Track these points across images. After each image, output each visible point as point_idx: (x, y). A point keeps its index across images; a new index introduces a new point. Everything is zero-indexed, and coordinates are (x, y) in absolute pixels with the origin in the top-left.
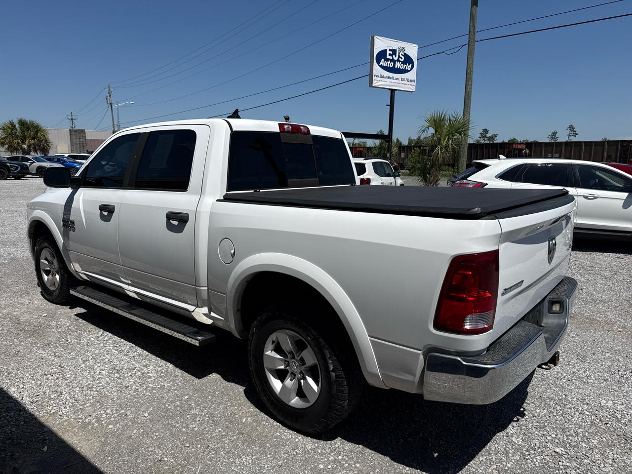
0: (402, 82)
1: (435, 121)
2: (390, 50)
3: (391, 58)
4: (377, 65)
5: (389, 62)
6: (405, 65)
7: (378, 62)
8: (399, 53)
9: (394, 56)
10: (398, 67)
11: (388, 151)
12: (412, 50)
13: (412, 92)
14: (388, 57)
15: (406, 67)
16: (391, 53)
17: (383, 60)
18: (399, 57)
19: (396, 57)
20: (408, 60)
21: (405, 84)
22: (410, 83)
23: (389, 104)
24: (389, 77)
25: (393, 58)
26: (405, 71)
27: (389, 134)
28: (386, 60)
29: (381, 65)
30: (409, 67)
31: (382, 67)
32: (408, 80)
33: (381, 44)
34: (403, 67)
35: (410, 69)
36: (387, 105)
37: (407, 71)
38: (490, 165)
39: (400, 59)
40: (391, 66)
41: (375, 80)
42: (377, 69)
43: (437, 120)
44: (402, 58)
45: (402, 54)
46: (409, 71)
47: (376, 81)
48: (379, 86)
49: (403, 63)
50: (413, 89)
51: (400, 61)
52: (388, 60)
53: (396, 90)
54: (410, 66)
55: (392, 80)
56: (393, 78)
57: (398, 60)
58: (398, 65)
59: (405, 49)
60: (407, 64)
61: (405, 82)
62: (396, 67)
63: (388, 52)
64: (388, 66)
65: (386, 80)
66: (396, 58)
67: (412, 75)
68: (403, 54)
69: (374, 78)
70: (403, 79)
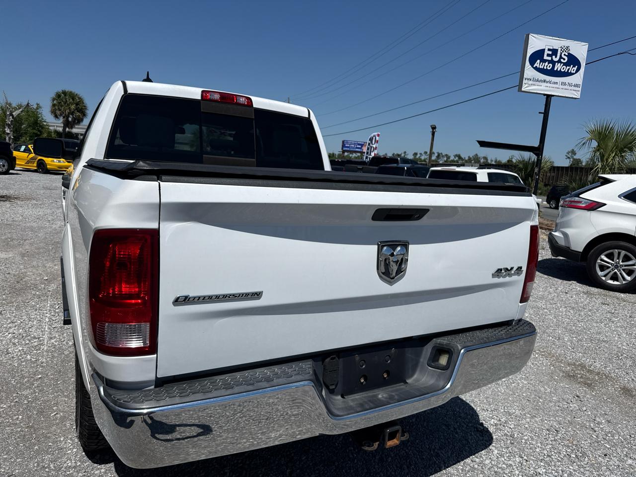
0: (562, 87)
1: (600, 133)
2: (549, 50)
3: (549, 58)
4: (530, 66)
5: (547, 64)
6: (568, 68)
7: (532, 63)
8: (561, 53)
9: (554, 57)
10: (559, 70)
11: (537, 166)
12: (580, 50)
13: (576, 98)
14: (546, 57)
15: (569, 69)
16: (550, 53)
17: (538, 61)
18: (561, 57)
19: (556, 57)
20: (573, 61)
21: (566, 89)
22: (573, 88)
23: (543, 112)
24: (545, 81)
25: (552, 58)
26: (568, 74)
27: (539, 145)
28: (543, 61)
29: (536, 67)
30: (573, 69)
31: (537, 69)
32: (570, 85)
33: (537, 42)
34: (565, 69)
35: (574, 72)
36: (540, 113)
37: (571, 74)
38: (615, 181)
39: (562, 60)
40: (548, 68)
41: (525, 84)
42: (529, 71)
43: (602, 132)
44: (564, 59)
45: (565, 55)
46: (573, 74)
47: (527, 85)
48: (530, 91)
49: (566, 64)
50: (577, 95)
51: (561, 63)
52: (545, 61)
53: (553, 96)
54: (575, 69)
55: (548, 85)
56: (550, 82)
57: (559, 61)
58: (558, 67)
59: (570, 48)
60: (572, 66)
61: (566, 87)
62: (555, 69)
63: (546, 52)
64: (545, 68)
65: (540, 84)
66: (555, 59)
67: (578, 78)
68: (567, 54)
69: (524, 81)
70: (564, 84)
